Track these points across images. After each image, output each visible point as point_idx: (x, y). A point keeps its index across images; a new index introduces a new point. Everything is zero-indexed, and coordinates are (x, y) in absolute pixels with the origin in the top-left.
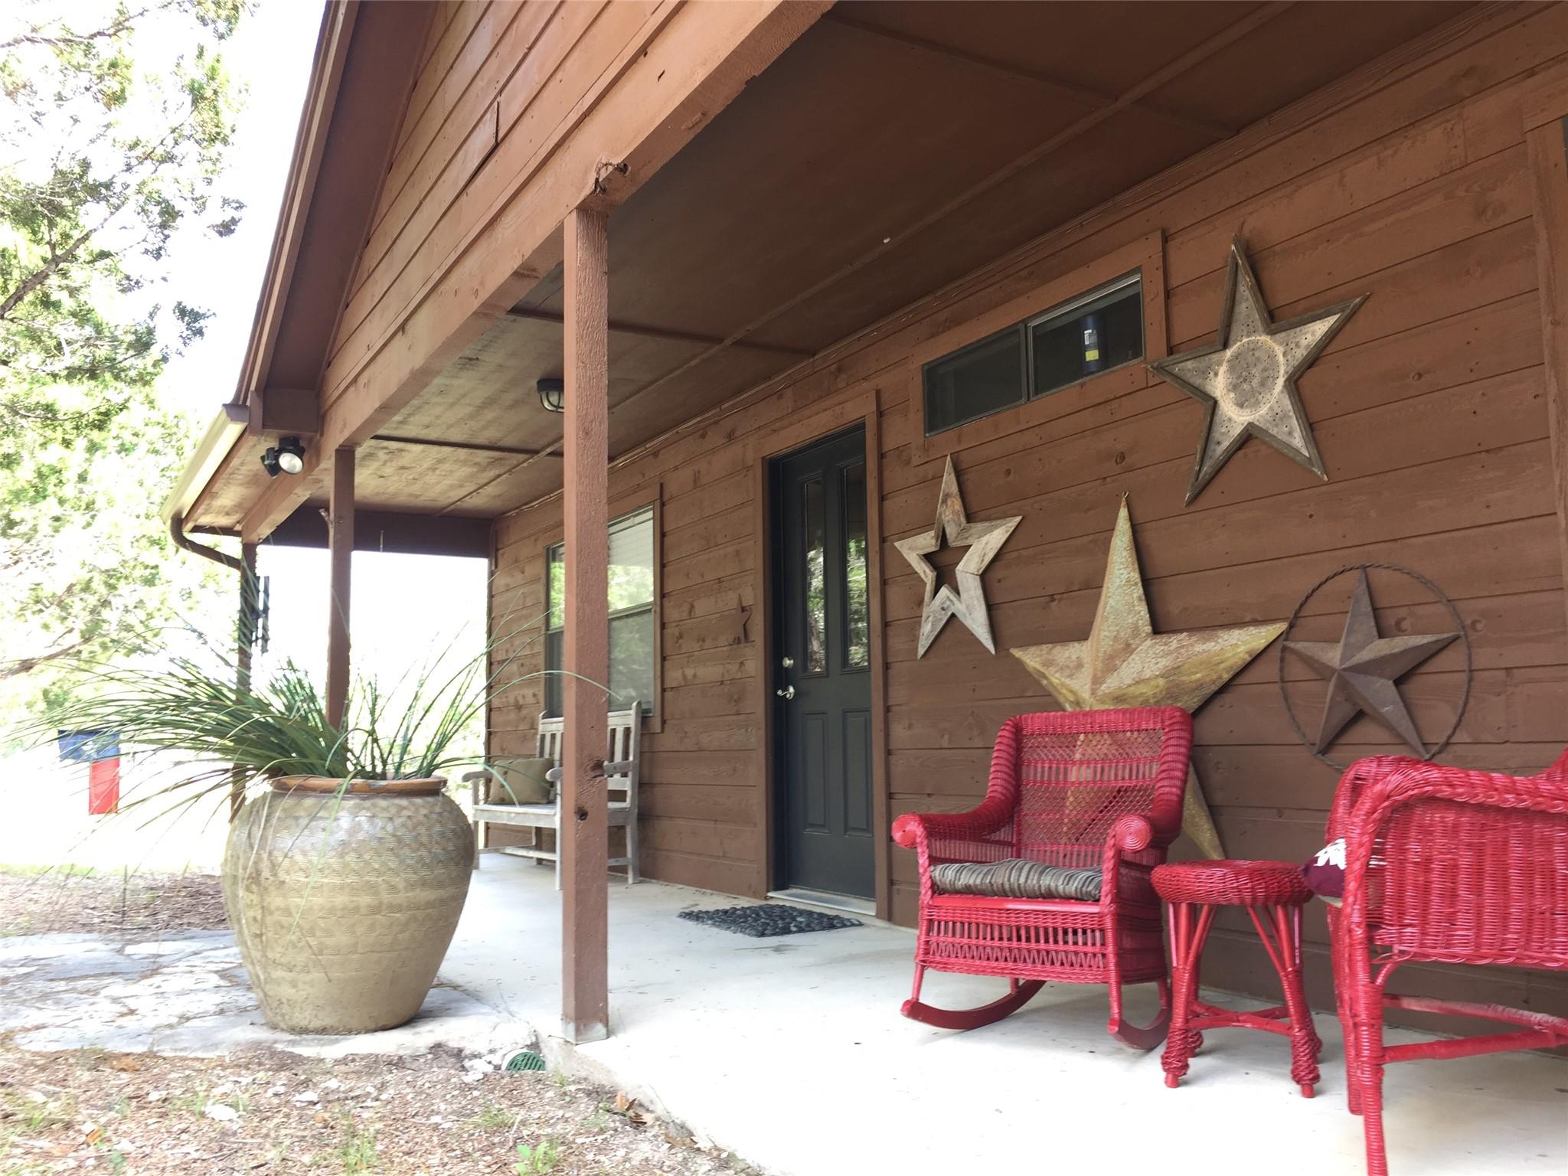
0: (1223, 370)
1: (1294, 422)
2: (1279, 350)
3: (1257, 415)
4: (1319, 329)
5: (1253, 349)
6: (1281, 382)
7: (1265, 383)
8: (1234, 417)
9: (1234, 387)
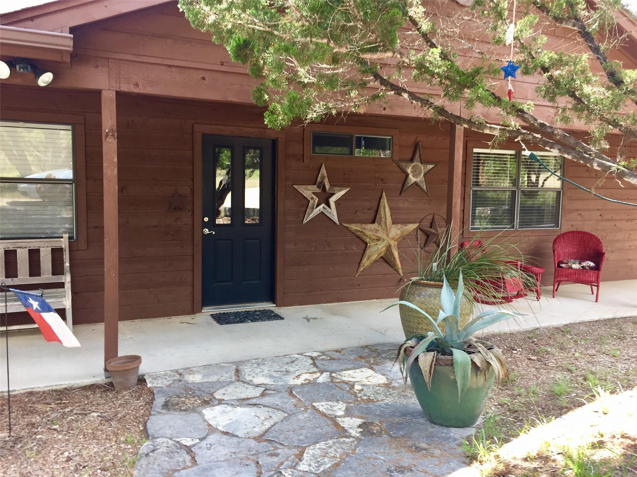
0: (410, 168)
1: (425, 184)
2: (423, 168)
3: (418, 180)
4: (431, 166)
5: (417, 165)
6: (423, 175)
7: (420, 173)
8: (412, 179)
9: (412, 172)
